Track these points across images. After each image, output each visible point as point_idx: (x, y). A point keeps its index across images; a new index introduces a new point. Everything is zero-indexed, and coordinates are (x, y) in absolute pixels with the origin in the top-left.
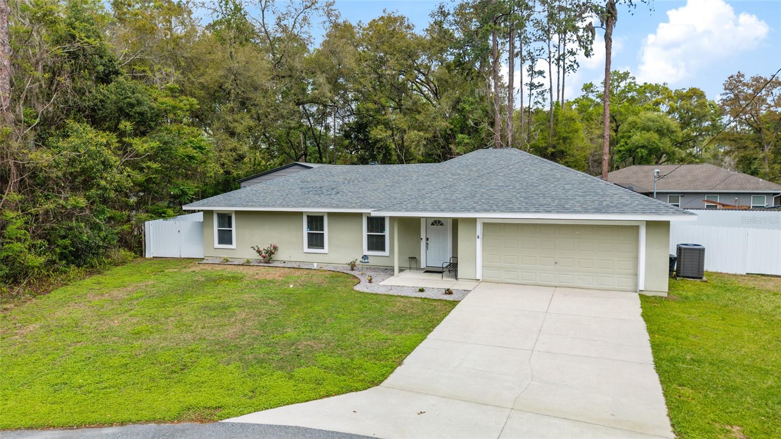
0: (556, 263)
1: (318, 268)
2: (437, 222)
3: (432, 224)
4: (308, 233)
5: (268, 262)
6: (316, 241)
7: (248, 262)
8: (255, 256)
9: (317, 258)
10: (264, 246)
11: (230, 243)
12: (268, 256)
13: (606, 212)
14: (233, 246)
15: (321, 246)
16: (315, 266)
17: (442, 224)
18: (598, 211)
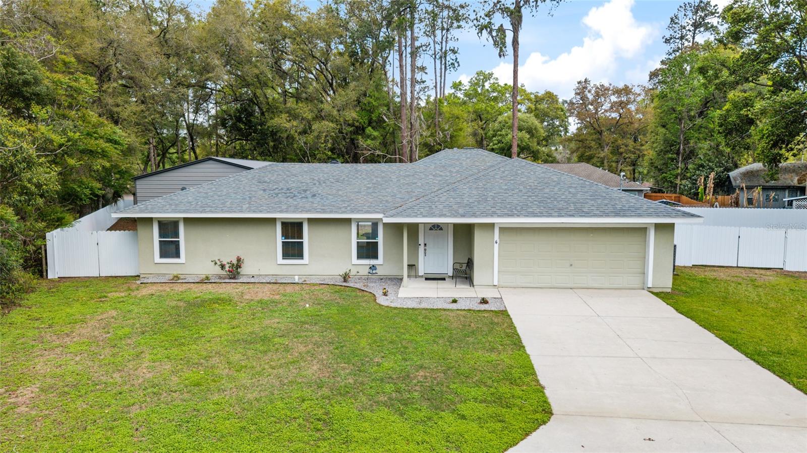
0: (571, 265)
1: (301, 281)
2: (436, 227)
3: (431, 229)
4: (283, 242)
5: (234, 278)
6: (293, 250)
7: (207, 278)
8: (217, 270)
9: (294, 270)
10: (229, 258)
11: (177, 255)
12: (234, 271)
13: (624, 216)
14: (182, 259)
15: (300, 255)
16: (296, 279)
17: (441, 229)
18: (617, 214)
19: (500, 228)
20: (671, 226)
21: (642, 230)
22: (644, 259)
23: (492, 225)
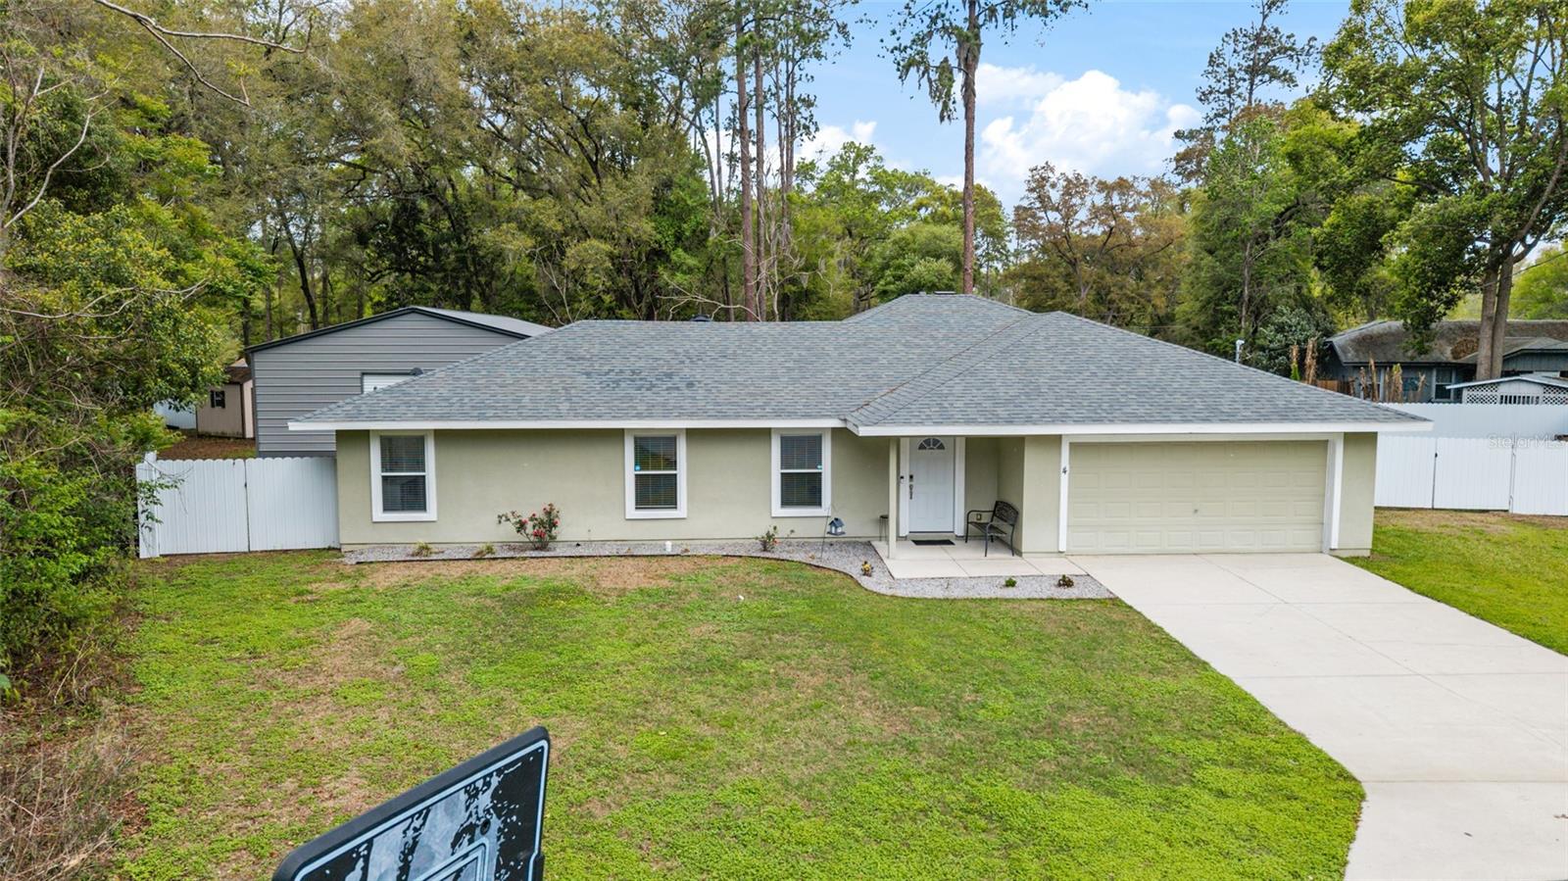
0: (1196, 511)
1: (678, 551)
2: (931, 443)
3: (922, 447)
4: (637, 475)
5: (543, 547)
6: (656, 491)
7: (490, 550)
8: (508, 532)
9: (661, 528)
10: (531, 508)
11: (421, 506)
12: (543, 532)
13: (1297, 420)
14: (431, 513)
15: (671, 501)
16: (669, 548)
17: (941, 447)
18: (1284, 418)
19: (1072, 445)
20: (1371, 438)
21: (1320, 445)
22: (1322, 498)
23: (1057, 440)
